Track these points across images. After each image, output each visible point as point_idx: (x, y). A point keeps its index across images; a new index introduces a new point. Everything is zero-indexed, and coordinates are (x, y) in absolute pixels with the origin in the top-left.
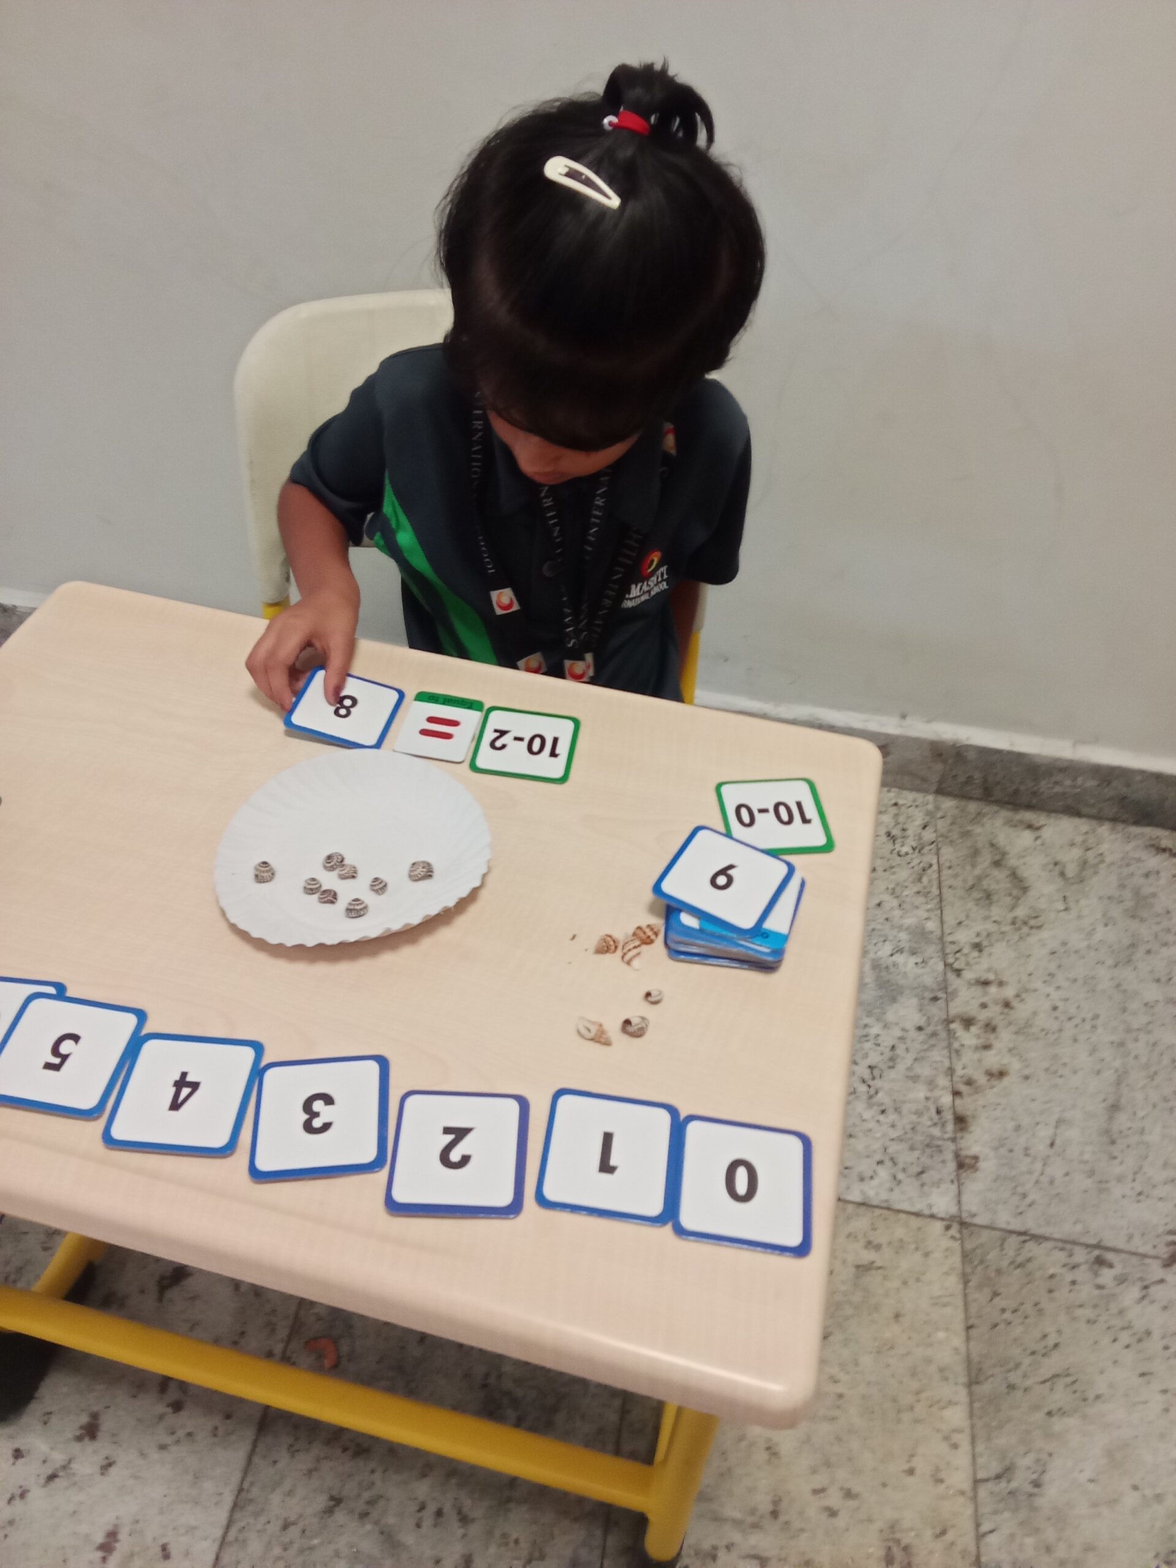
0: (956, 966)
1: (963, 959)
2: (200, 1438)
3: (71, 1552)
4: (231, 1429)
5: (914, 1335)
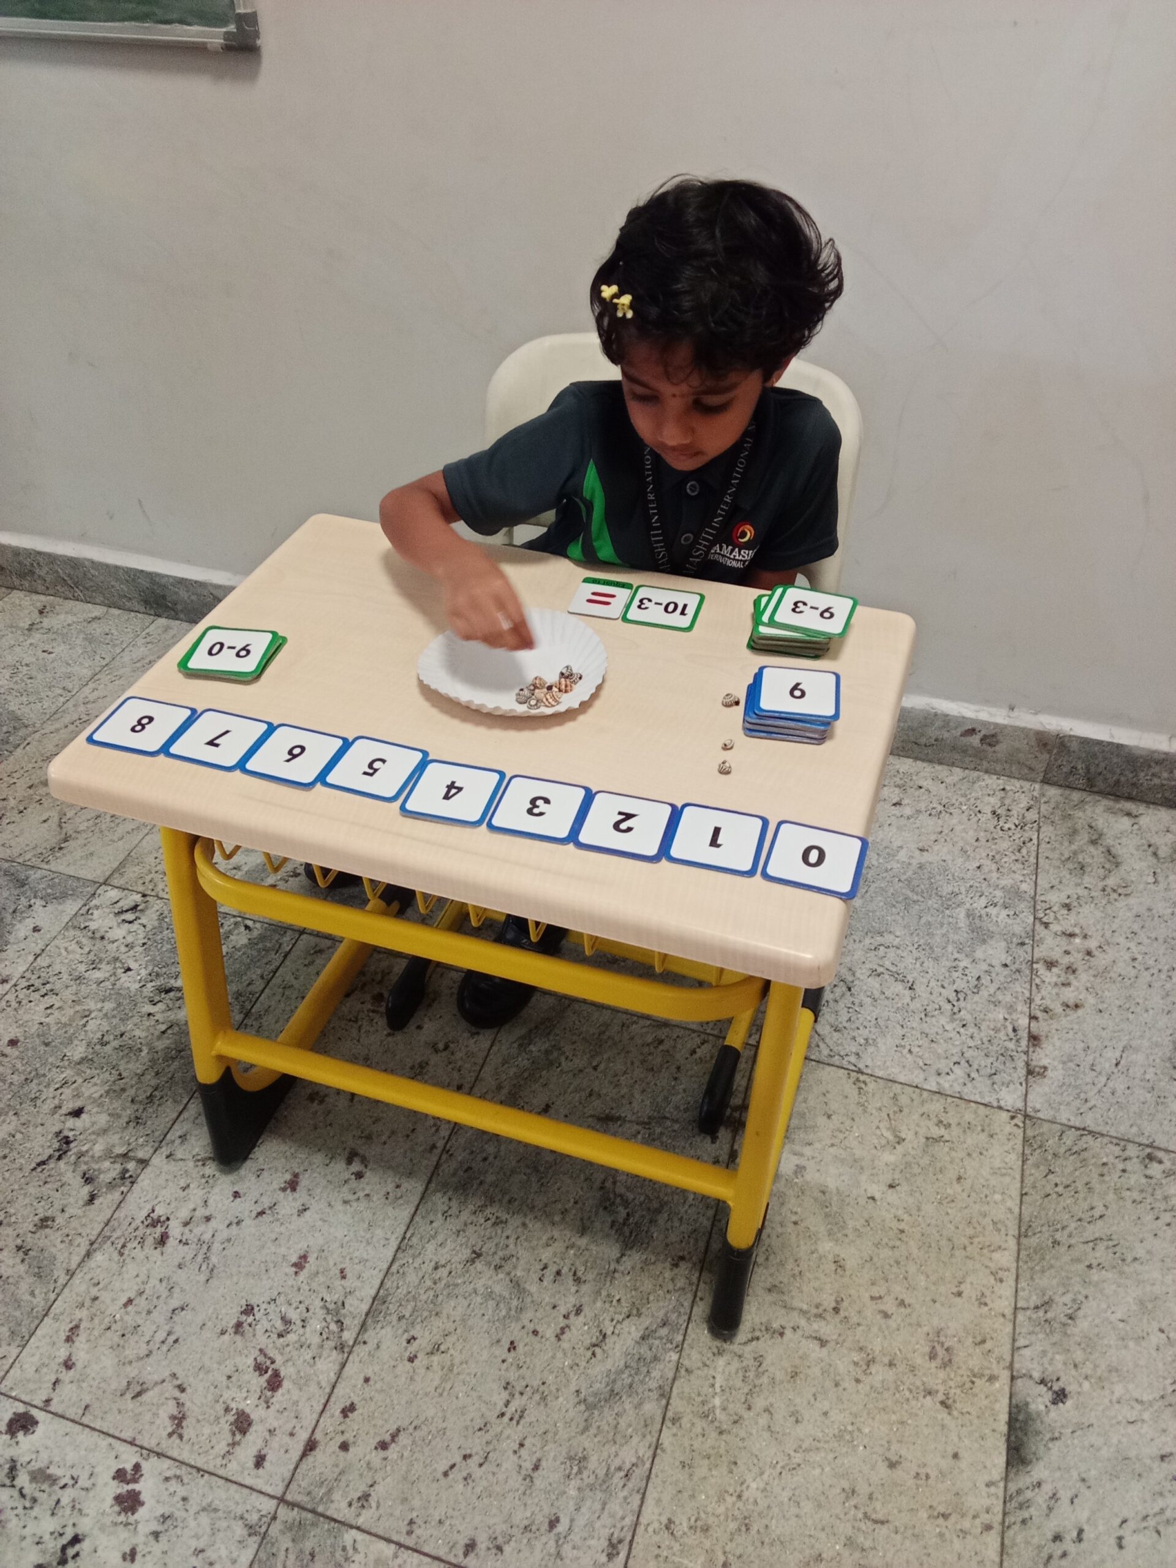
0: (1045, 920)
1: (1052, 914)
2: (375, 1199)
3: (272, 1265)
4: (399, 1195)
5: (973, 1194)
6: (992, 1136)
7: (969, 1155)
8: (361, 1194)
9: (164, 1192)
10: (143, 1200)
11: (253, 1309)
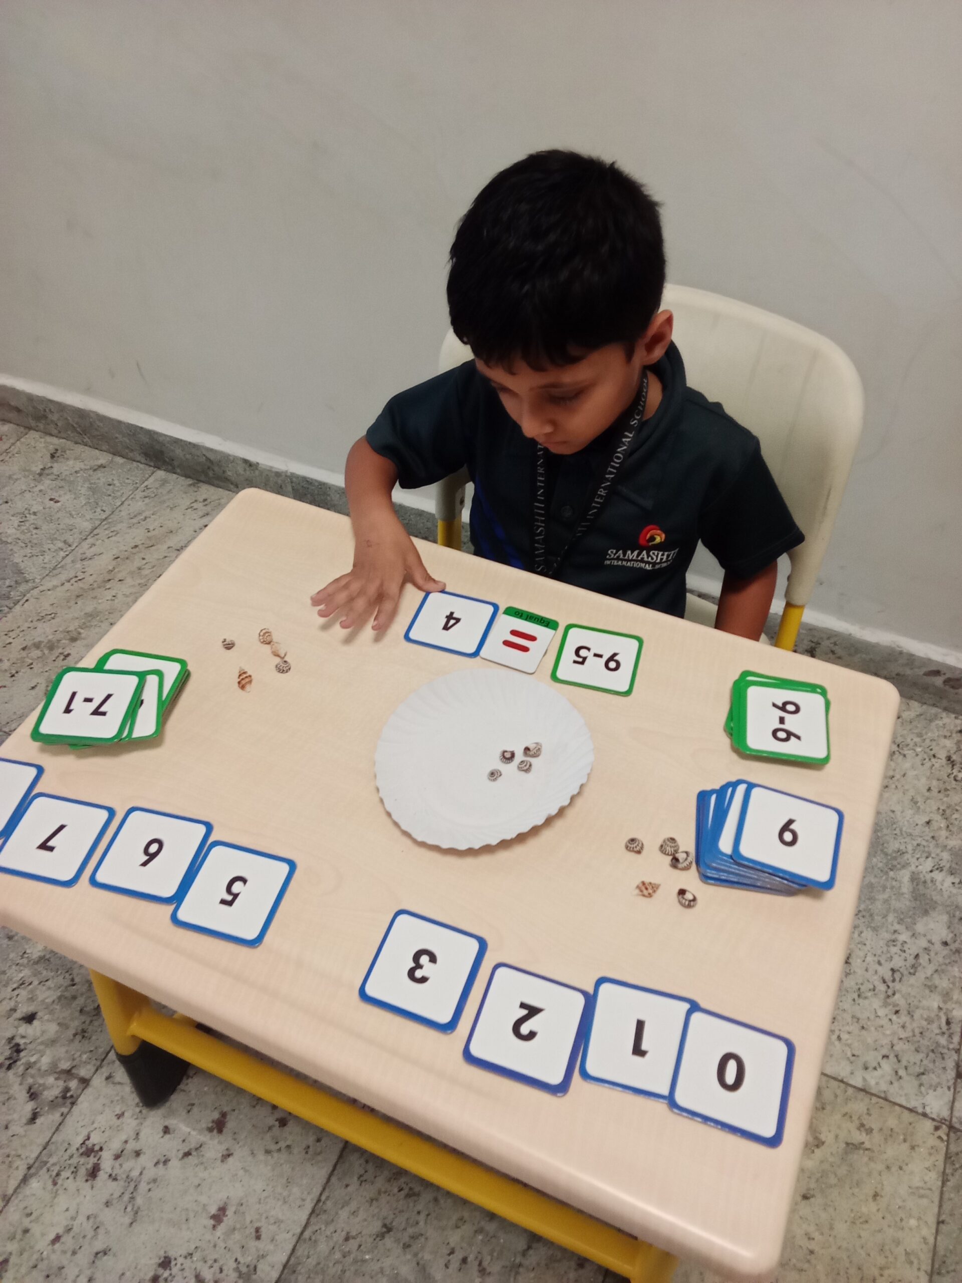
2: (295, 1151)
3: (191, 1215)
4: (319, 1150)
5: (888, 1216)
6: (913, 1148)
7: (888, 1168)
8: (282, 1144)
9: (100, 1118)
10: (81, 1124)
11: (170, 1262)
